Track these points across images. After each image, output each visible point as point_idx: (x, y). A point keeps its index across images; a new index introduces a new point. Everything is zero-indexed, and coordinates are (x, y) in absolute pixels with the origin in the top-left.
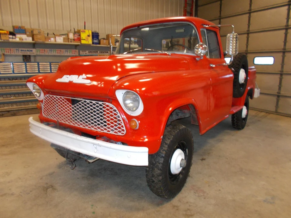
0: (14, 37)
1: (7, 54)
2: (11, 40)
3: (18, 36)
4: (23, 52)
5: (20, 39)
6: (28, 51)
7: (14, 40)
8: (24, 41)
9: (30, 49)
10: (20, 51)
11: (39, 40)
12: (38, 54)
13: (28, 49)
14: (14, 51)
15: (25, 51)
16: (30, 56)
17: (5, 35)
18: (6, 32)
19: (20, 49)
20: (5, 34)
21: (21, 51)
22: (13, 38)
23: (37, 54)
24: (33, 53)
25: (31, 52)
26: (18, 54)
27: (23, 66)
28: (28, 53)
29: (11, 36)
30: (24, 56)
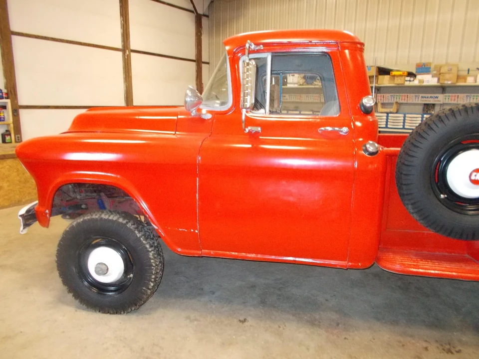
0: (412, 79)
1: (403, 101)
2: (407, 84)
3: (419, 77)
4: (425, 99)
5: (420, 81)
6: (431, 97)
7: (412, 84)
8: (425, 84)
9: (436, 95)
10: (420, 99)
11: (446, 82)
12: (447, 101)
13: (433, 95)
14: (413, 98)
15: (428, 97)
16: (434, 105)
17: (400, 78)
18: (401, 73)
19: (421, 95)
20: (401, 76)
21: (422, 97)
22: (410, 81)
23: (444, 102)
24: (439, 101)
25: (436, 99)
26: (417, 102)
27: (418, 119)
28: (431, 101)
29: (408, 78)
30: (425, 104)
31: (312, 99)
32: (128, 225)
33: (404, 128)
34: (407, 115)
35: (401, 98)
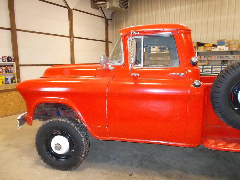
1: (211, 59)
2: (213, 50)
3: (219, 47)
4: (222, 58)
5: (219, 49)
6: (225, 57)
7: (215, 50)
8: (222, 50)
9: (228, 56)
10: (220, 58)
11: (233, 49)
12: (234, 59)
13: (226, 56)
14: (216, 58)
15: (224, 57)
16: (227, 61)
17: (209, 48)
18: (210, 45)
19: (220, 56)
20: (209, 46)
21: (221, 57)
22: (214, 49)
24: (230, 59)
25: (228, 58)
26: (218, 60)
27: (219, 68)
28: (226, 59)
29: (213, 48)
30: (222, 61)
31: (164, 59)
32: (71, 124)
33: (212, 73)
34: (213, 67)
35: (210, 58)
